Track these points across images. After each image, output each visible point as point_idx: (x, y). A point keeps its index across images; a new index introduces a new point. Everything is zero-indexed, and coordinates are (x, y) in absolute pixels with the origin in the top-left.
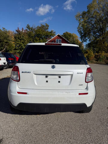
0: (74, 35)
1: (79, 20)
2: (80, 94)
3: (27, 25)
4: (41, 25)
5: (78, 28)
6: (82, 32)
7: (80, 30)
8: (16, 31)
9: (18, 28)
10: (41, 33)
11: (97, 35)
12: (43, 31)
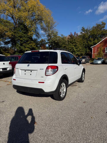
2: (39, 82)
3: (82, 28)
4: (97, 24)
8: (69, 36)
9: (71, 33)
10: (96, 33)
12: (98, 31)
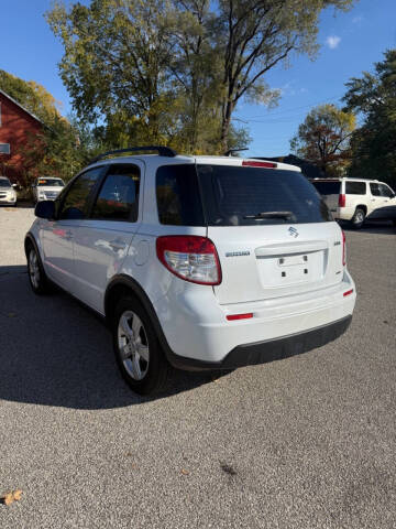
0: (35, 90)
1: (65, 37)
5: (61, 66)
6: (79, 84)
7: (69, 76)
11: (131, 102)
